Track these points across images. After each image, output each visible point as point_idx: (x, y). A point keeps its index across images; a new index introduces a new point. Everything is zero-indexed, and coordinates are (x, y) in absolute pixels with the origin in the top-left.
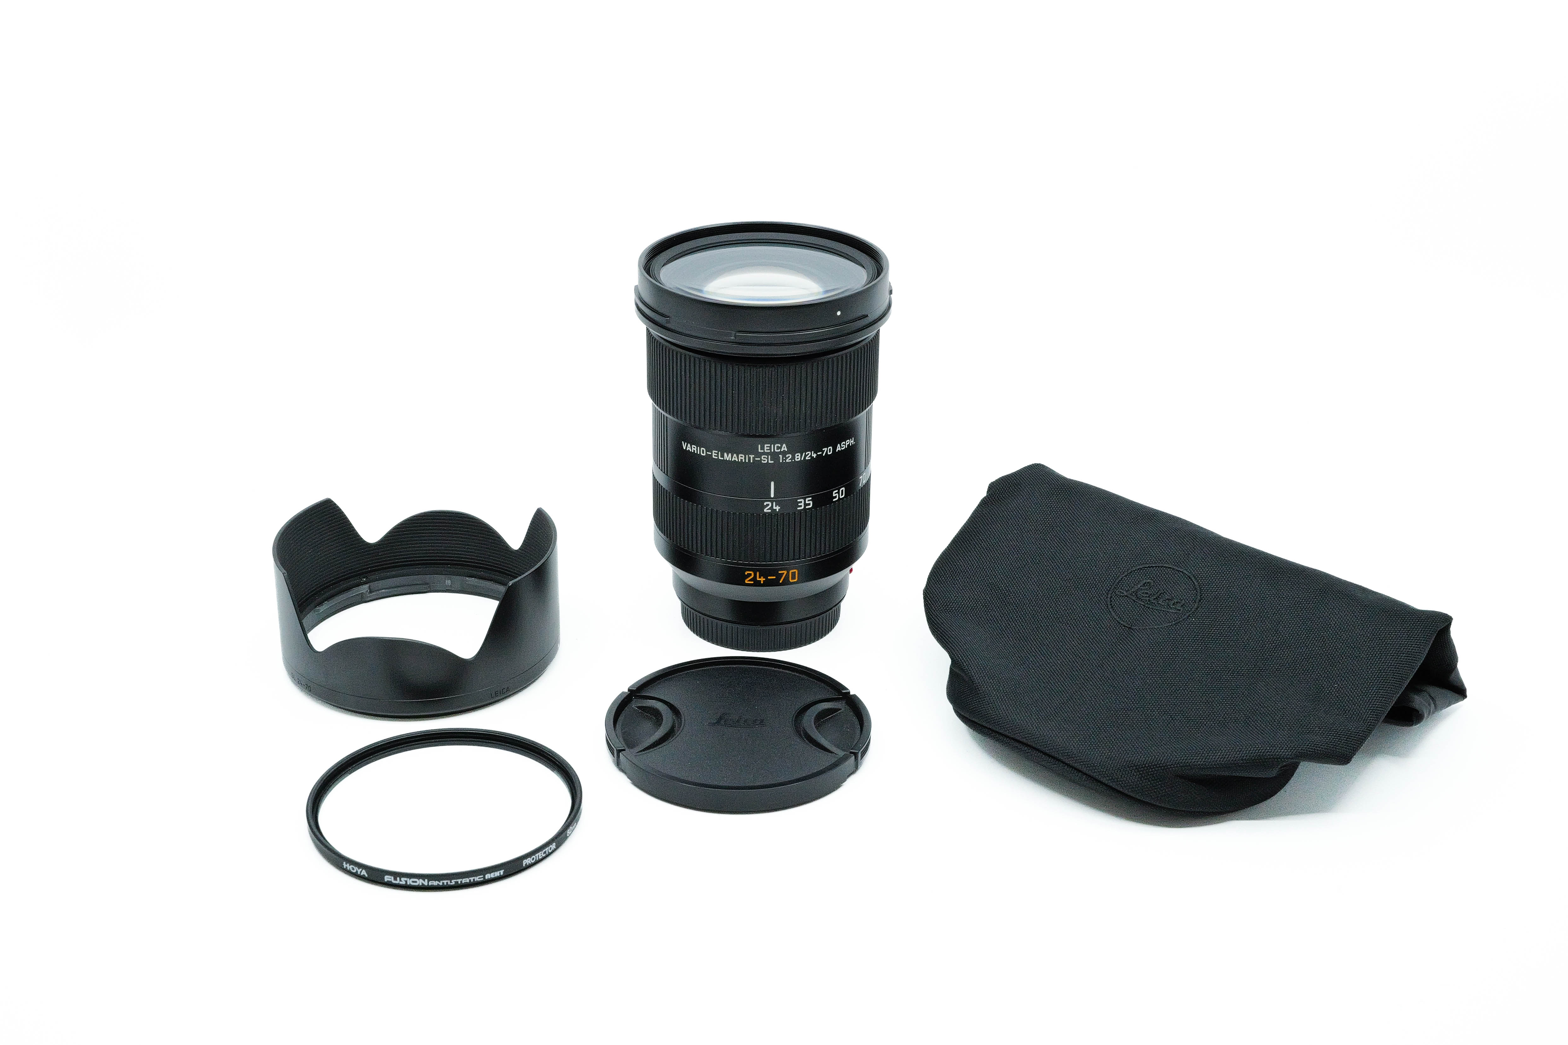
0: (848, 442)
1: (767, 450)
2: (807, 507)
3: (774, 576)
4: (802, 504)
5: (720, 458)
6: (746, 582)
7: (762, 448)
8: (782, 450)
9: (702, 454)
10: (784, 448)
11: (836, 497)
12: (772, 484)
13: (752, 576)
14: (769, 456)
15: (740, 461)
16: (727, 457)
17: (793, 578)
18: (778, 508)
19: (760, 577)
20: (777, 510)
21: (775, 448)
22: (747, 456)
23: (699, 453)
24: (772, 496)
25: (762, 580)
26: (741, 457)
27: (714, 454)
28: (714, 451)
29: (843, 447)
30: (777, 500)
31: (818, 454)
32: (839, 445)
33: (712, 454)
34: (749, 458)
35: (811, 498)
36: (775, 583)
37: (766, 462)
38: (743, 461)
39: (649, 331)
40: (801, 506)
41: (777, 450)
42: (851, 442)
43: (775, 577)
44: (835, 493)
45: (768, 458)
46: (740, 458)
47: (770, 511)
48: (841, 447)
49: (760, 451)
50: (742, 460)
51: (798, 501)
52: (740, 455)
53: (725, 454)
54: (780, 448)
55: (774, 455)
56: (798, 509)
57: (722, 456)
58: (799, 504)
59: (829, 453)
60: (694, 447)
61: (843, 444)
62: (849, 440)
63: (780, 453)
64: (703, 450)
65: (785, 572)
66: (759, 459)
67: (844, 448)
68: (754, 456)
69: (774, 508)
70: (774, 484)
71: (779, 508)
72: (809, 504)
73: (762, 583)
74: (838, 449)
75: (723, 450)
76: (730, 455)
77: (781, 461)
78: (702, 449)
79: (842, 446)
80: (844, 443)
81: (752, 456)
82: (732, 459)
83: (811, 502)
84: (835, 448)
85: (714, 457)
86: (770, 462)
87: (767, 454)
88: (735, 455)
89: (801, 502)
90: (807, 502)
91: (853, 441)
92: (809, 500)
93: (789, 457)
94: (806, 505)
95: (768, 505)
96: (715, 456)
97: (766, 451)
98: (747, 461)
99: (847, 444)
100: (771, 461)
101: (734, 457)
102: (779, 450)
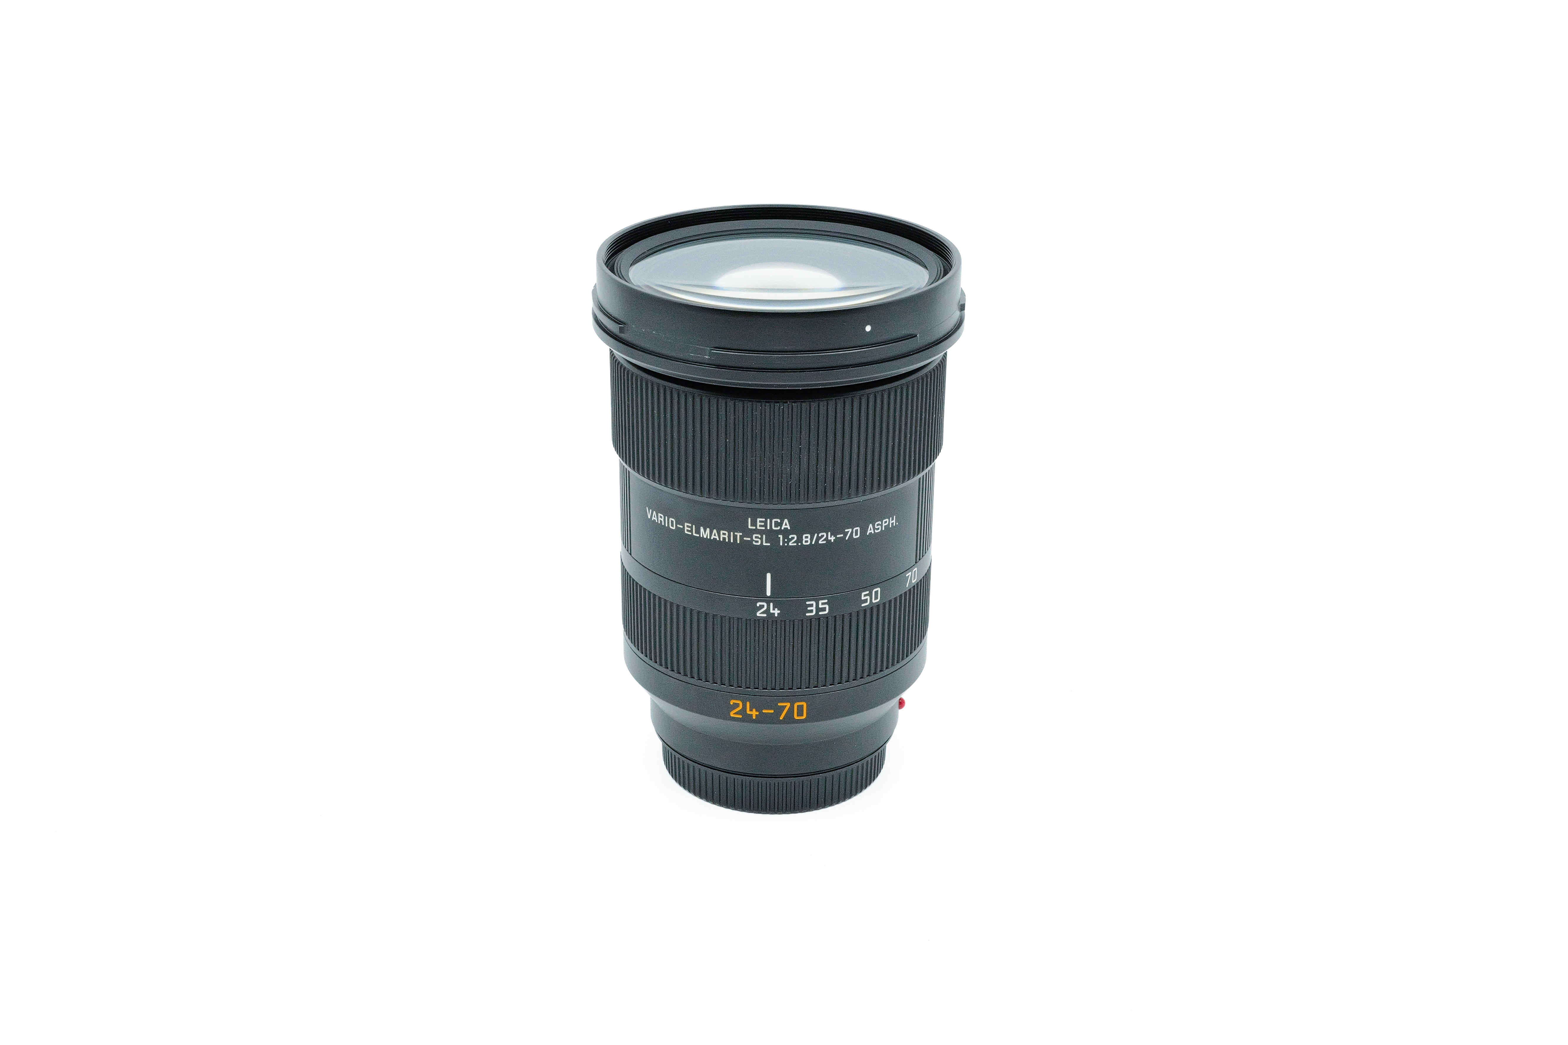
0: (886, 522)
1: (761, 526)
2: (820, 613)
3: (771, 709)
4: (814, 608)
5: (694, 534)
6: (732, 715)
7: (754, 523)
8: (783, 528)
9: (671, 527)
10: (786, 525)
11: (866, 601)
12: (769, 576)
13: (741, 707)
14: (764, 536)
15: (722, 540)
16: (705, 533)
17: (800, 713)
18: (776, 612)
19: (751, 710)
20: (776, 615)
21: (772, 524)
22: (732, 533)
23: (667, 526)
24: (769, 593)
25: (754, 713)
26: (724, 535)
27: (686, 528)
28: (686, 524)
29: (878, 529)
30: (774, 599)
31: (838, 536)
32: (871, 526)
33: (684, 527)
34: (735, 537)
35: (826, 601)
36: (773, 719)
37: (759, 544)
38: (727, 541)
39: (613, 354)
40: (811, 611)
41: (775, 527)
42: (891, 522)
43: (772, 711)
44: (865, 595)
45: (761, 539)
46: (722, 536)
47: (765, 615)
48: (874, 529)
49: (750, 527)
50: (724, 539)
51: (807, 603)
52: (722, 532)
53: (702, 529)
54: (781, 524)
55: (771, 535)
56: (807, 614)
57: (698, 532)
58: (809, 609)
59: (854, 537)
60: (661, 517)
61: (878, 525)
62: (887, 520)
63: (780, 531)
64: (672, 522)
65: (788, 705)
66: (749, 539)
67: (879, 531)
68: (741, 534)
69: (772, 611)
70: (772, 576)
71: (779, 612)
72: (824, 609)
73: (754, 718)
74: (870, 530)
75: (699, 523)
76: (708, 530)
77: (781, 544)
78: (671, 519)
79: (876, 527)
80: (880, 523)
81: (739, 534)
82: (710, 537)
83: (827, 606)
84: (864, 530)
85: (686, 532)
86: (764, 544)
87: (760, 532)
88: (715, 531)
89: (812, 605)
90: (820, 606)
91: (894, 521)
92: (823, 604)
93: (793, 538)
94: (818, 609)
95: (762, 606)
96: (688, 531)
97: (758, 528)
98: (732, 541)
99: (884, 525)
100: (766, 542)
101: (713, 534)
102: (779, 528)
